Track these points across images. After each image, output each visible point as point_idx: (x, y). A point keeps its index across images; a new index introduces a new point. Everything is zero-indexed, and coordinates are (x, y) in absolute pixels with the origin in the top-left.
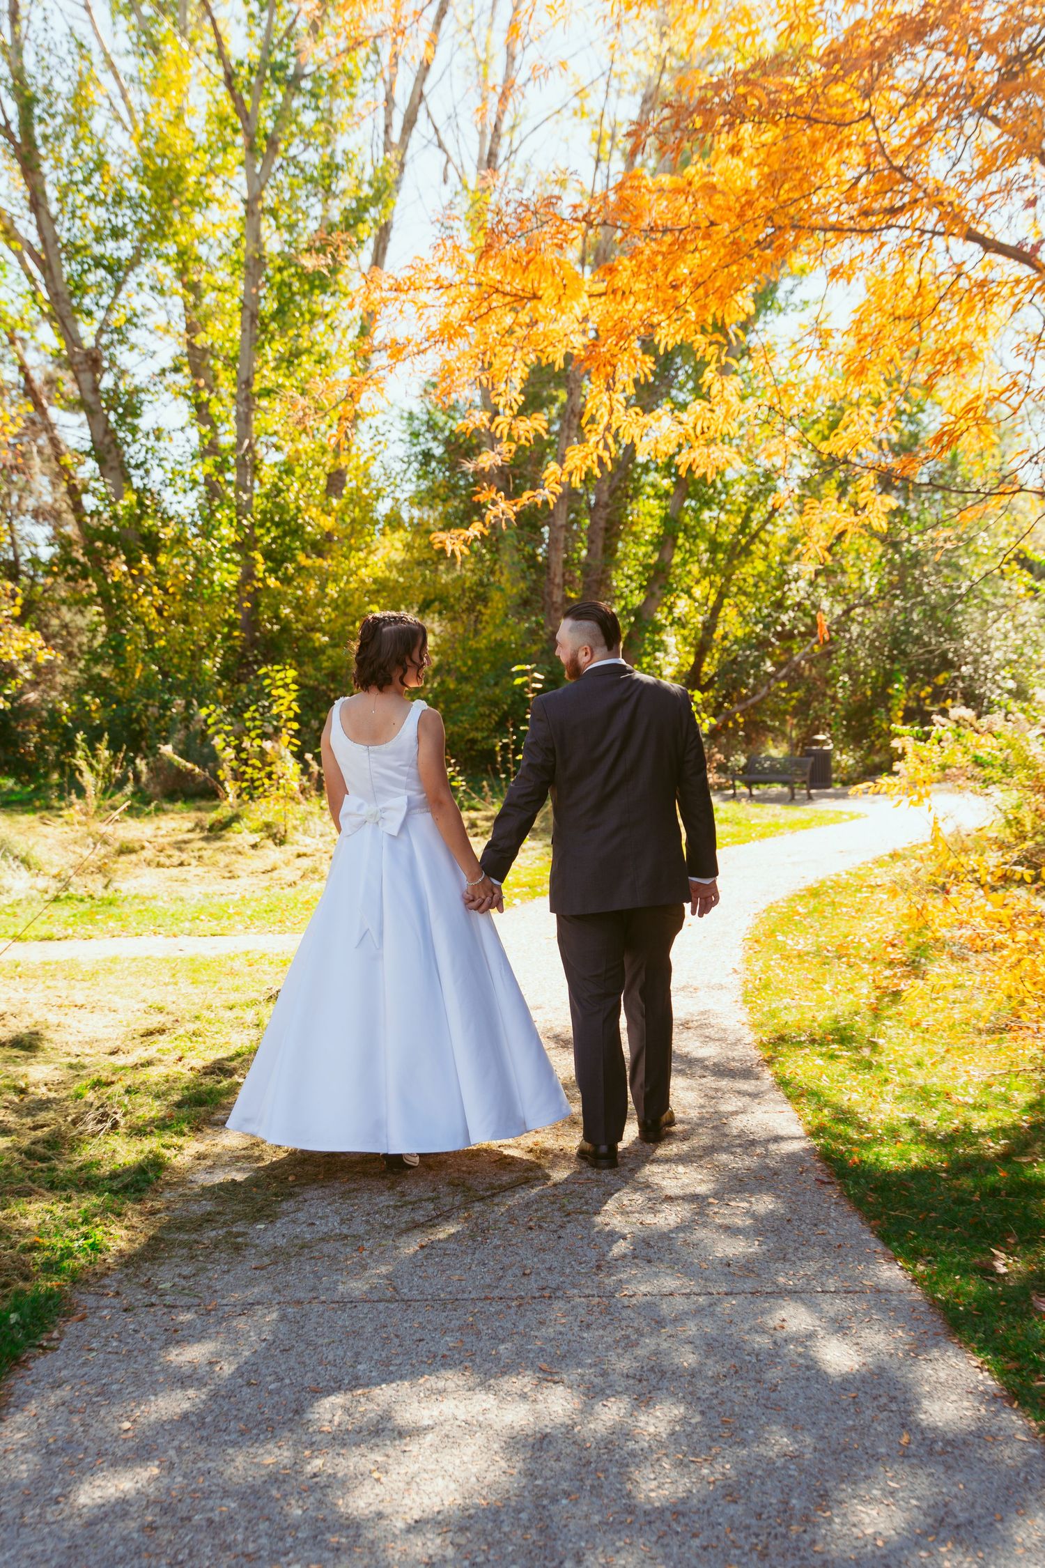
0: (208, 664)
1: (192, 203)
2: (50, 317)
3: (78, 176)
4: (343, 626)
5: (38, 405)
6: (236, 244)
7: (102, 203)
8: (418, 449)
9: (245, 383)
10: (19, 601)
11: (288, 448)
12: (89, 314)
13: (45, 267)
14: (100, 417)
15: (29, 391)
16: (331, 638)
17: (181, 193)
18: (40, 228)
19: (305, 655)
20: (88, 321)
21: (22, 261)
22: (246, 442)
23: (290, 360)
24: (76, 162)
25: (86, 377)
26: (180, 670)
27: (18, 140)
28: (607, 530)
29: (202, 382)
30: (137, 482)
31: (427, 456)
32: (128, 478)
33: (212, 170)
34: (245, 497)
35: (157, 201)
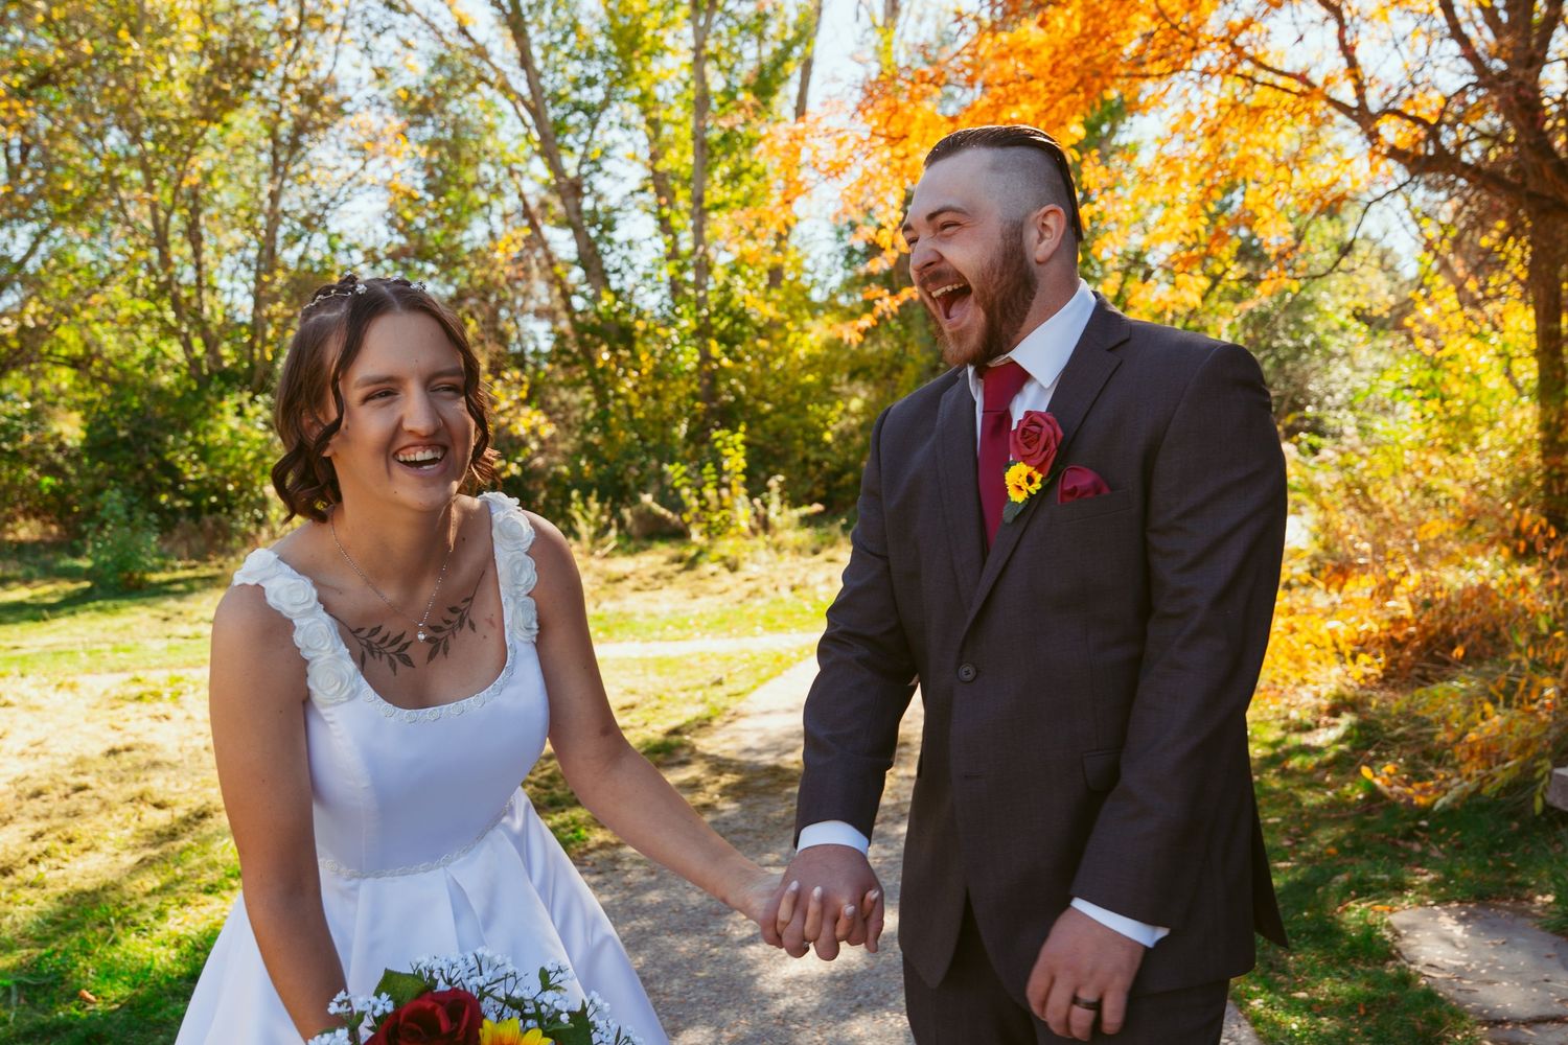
1: (650, 54)
2: (541, 153)
3: (558, 37)
4: (784, 395)
5: (533, 226)
6: (686, 85)
7: (577, 58)
8: (842, 245)
9: (698, 200)
10: (526, 387)
11: (736, 249)
12: (571, 149)
13: (536, 113)
14: (583, 233)
15: (526, 213)
16: (775, 406)
17: (639, 46)
18: (528, 82)
19: (755, 419)
20: (571, 156)
21: (516, 108)
22: (701, 249)
23: (735, 177)
24: (555, 25)
25: (571, 201)
26: (654, 437)
29: (664, 200)
30: (615, 284)
32: (607, 282)
33: (663, 26)
34: (702, 294)
35: (621, 54)
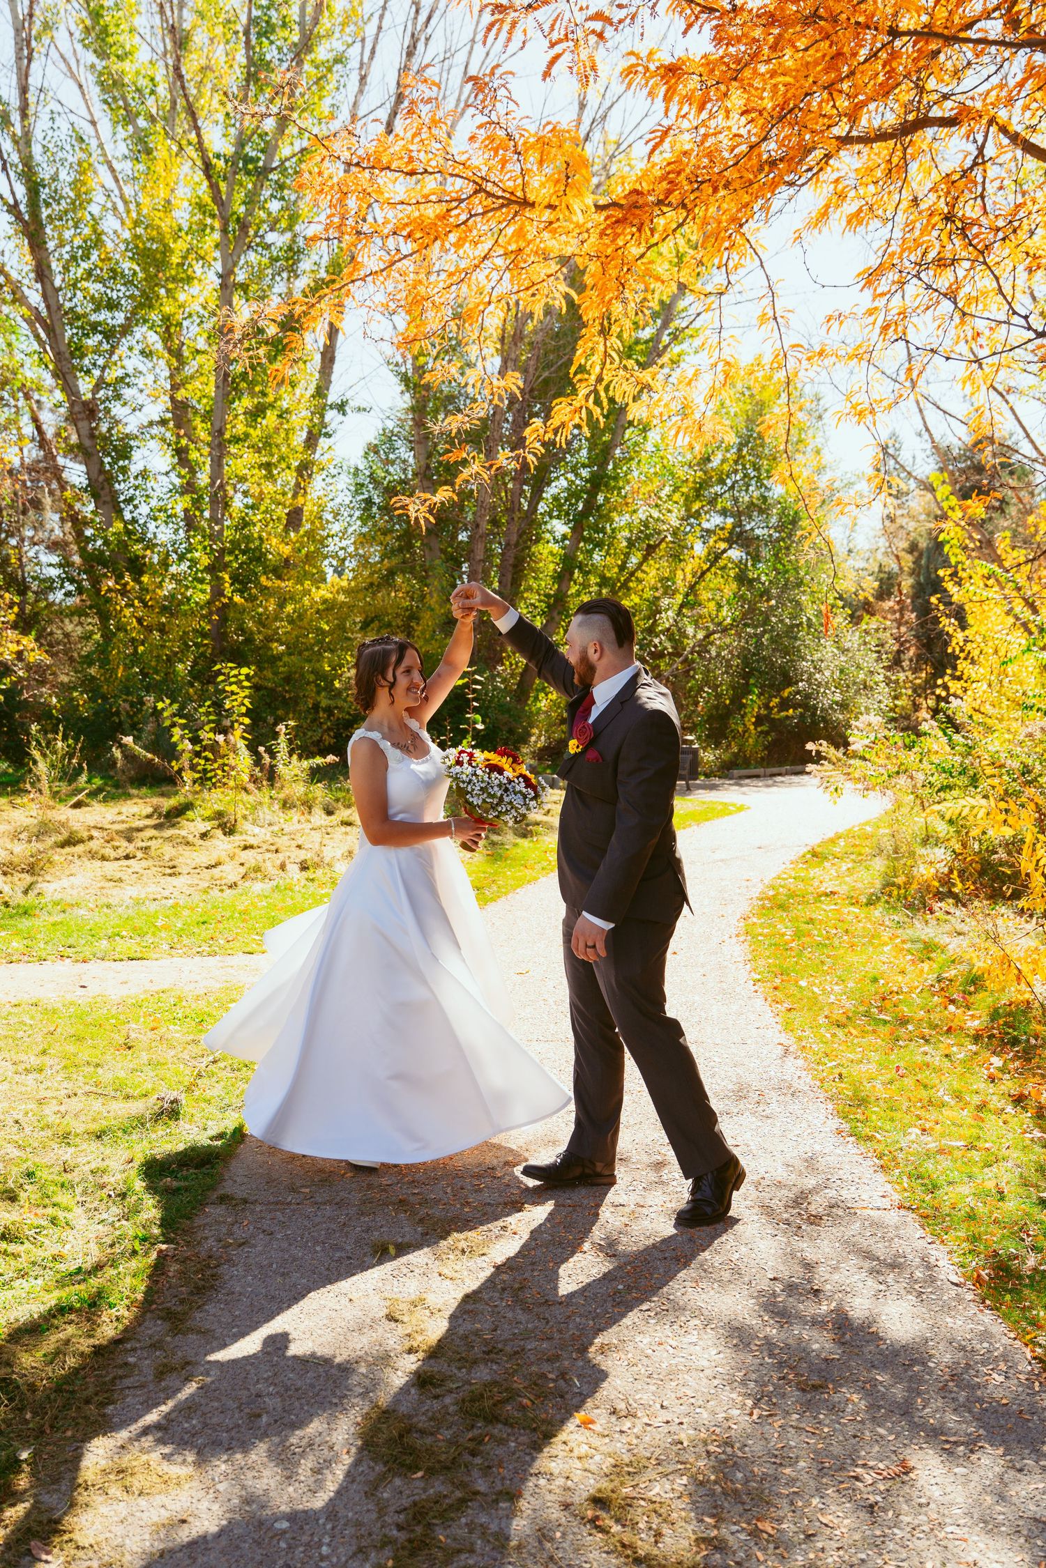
0: (180, 667)
1: (174, 279)
2: (54, 373)
4: (297, 637)
6: (212, 313)
7: (99, 277)
9: (218, 432)
12: (88, 372)
13: (49, 330)
14: (95, 458)
16: (288, 648)
17: (166, 271)
18: (45, 296)
19: (264, 660)
20: (87, 378)
21: (31, 325)
22: (219, 483)
23: (257, 413)
24: (76, 241)
25: (84, 425)
26: (157, 672)
27: (27, 217)
28: (515, 566)
29: (182, 432)
30: (127, 514)
31: (369, 502)
32: (118, 510)
34: (217, 528)
35: (147, 278)
